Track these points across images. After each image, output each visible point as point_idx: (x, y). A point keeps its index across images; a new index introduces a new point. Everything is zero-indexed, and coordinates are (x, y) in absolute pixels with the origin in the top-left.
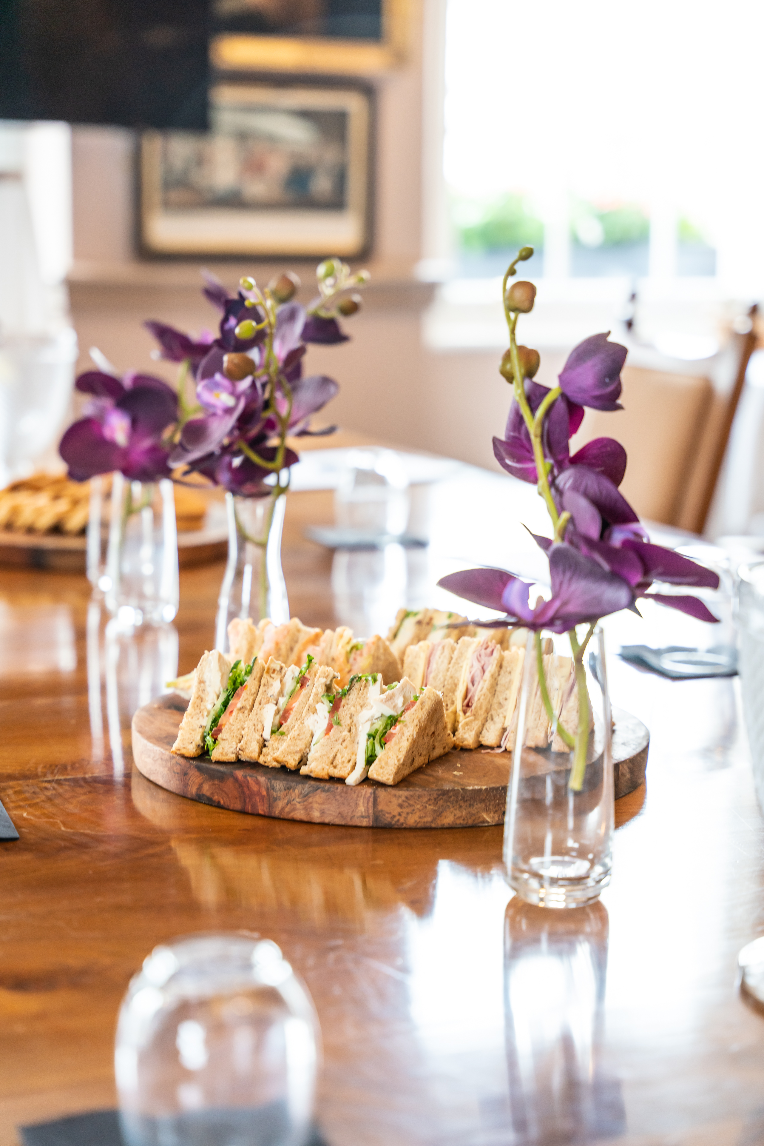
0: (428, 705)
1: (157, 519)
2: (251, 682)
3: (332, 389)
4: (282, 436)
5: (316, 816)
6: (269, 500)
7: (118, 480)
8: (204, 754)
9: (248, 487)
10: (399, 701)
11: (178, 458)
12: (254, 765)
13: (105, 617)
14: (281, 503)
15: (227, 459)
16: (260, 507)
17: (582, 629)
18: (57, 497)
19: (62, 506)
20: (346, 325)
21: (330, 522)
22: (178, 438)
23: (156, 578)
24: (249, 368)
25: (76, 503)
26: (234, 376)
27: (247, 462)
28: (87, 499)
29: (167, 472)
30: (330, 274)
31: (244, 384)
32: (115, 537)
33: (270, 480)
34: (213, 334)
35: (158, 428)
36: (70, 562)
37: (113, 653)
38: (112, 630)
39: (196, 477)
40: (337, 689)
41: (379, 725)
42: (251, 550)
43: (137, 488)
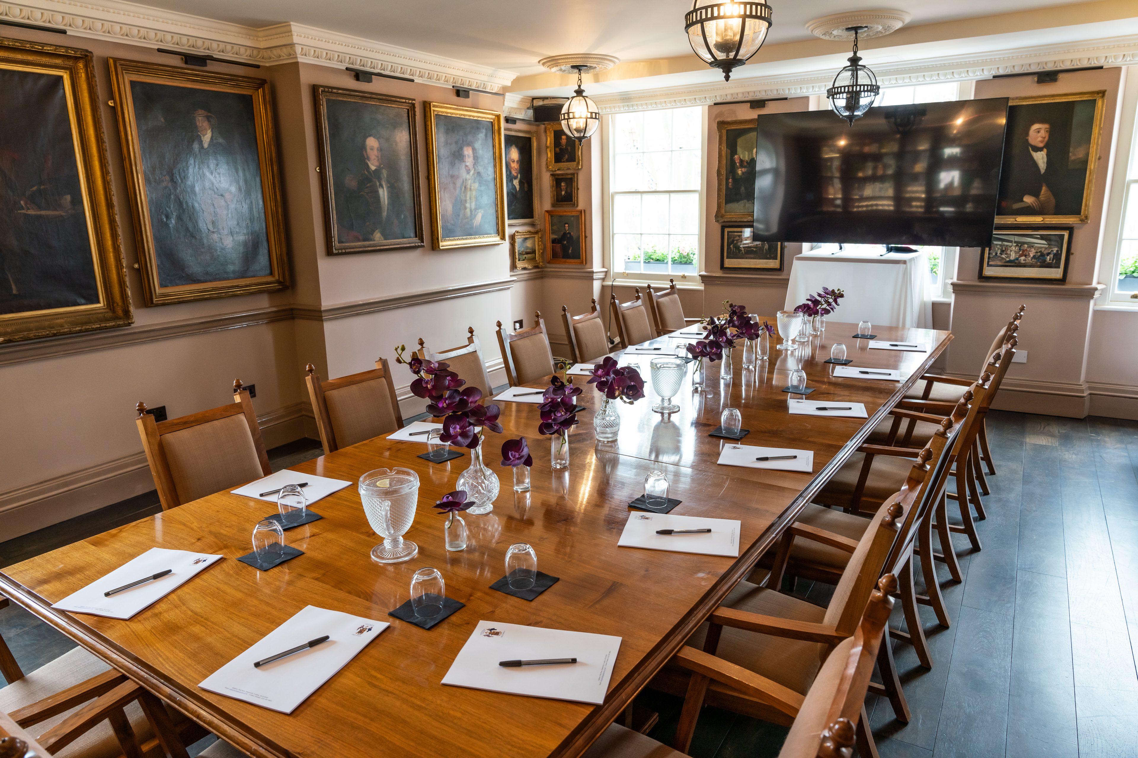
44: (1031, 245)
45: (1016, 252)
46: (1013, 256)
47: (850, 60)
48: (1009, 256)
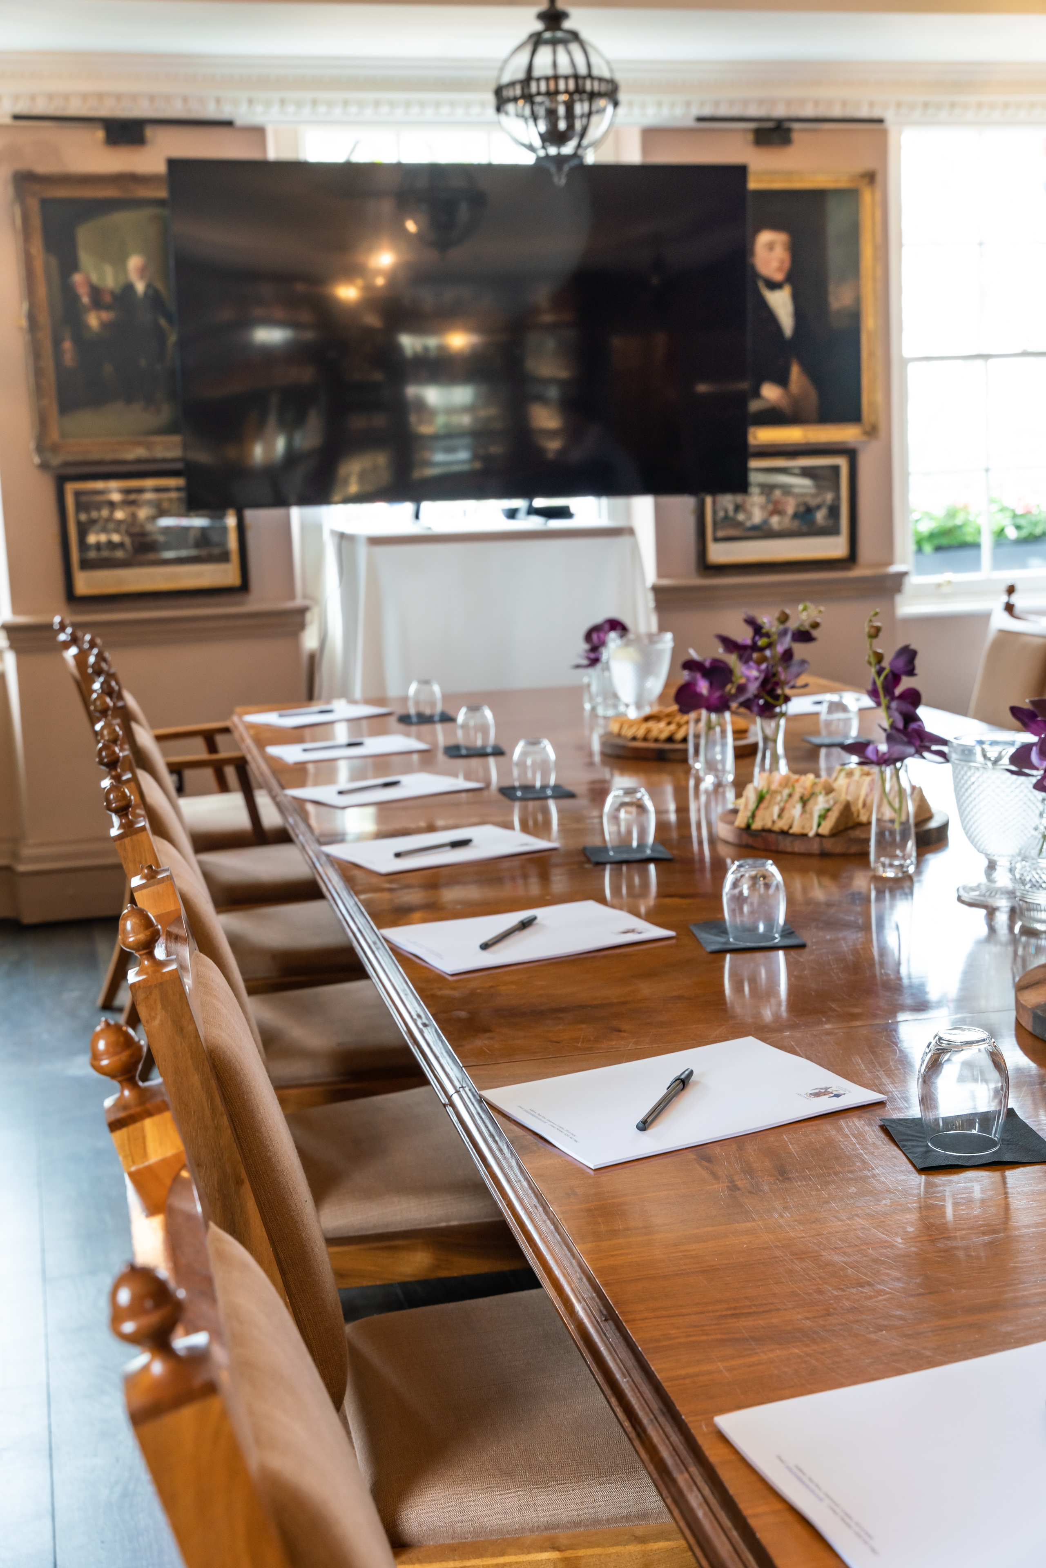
0: (844, 803)
1: (723, 732)
2: (768, 797)
3: (806, 665)
4: (783, 689)
5: (796, 850)
6: (777, 719)
7: (704, 713)
8: (748, 827)
9: (767, 714)
10: (832, 802)
11: (733, 701)
12: (770, 831)
13: (699, 780)
14: (783, 722)
15: (756, 700)
16: (773, 724)
17: (898, 765)
18: (669, 723)
19: (673, 727)
20: (815, 633)
21: (817, 733)
22: (733, 691)
23: (723, 761)
24: (764, 659)
25: (679, 726)
26: (759, 663)
27: (766, 702)
28: (687, 723)
29: (728, 708)
30: (805, 609)
31: (764, 666)
32: (702, 742)
33: (778, 710)
34: (749, 642)
35: (724, 686)
36: (678, 756)
37: (703, 798)
38: (703, 786)
39: (742, 710)
40: (805, 798)
41: (823, 812)
42: (770, 744)
43: (713, 716)
44: (786, 490)
45: (763, 508)
46: (757, 517)
47: (542, 16)
48: (749, 516)
